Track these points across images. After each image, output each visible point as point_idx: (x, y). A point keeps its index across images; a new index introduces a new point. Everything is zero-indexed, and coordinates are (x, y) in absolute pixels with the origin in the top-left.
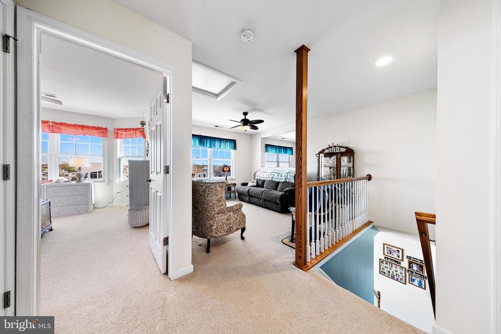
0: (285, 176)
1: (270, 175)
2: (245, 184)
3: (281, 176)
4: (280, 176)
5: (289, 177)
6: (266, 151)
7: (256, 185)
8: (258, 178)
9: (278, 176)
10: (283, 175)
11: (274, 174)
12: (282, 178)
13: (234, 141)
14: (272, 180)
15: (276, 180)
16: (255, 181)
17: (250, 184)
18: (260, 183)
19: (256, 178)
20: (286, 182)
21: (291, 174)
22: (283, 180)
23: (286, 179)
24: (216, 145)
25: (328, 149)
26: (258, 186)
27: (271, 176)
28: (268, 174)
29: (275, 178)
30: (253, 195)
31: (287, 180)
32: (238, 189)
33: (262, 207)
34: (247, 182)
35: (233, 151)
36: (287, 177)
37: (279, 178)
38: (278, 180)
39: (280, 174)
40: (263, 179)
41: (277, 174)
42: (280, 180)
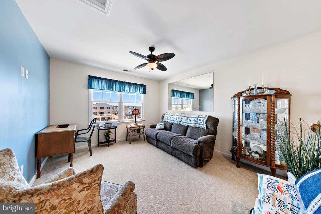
0: (194, 120)
1: (178, 118)
2: (153, 127)
3: (190, 120)
4: (188, 120)
5: (199, 122)
6: (173, 95)
7: (163, 128)
8: (166, 120)
9: (186, 120)
10: (192, 119)
11: (183, 117)
12: (191, 122)
13: (144, 86)
14: (180, 124)
16: (163, 123)
17: (158, 127)
18: (168, 126)
19: (164, 120)
20: (196, 127)
21: (202, 119)
22: (192, 125)
23: (195, 124)
24: (126, 90)
25: (248, 90)
26: (165, 129)
27: (179, 120)
28: (175, 117)
29: (183, 122)
30: (161, 140)
31: (197, 125)
32: (147, 131)
33: (171, 154)
34: (155, 124)
35: (142, 95)
36: (197, 121)
37: (188, 122)
38: (187, 125)
39: (189, 118)
40: (170, 121)
41: (185, 118)
42: (189, 124)
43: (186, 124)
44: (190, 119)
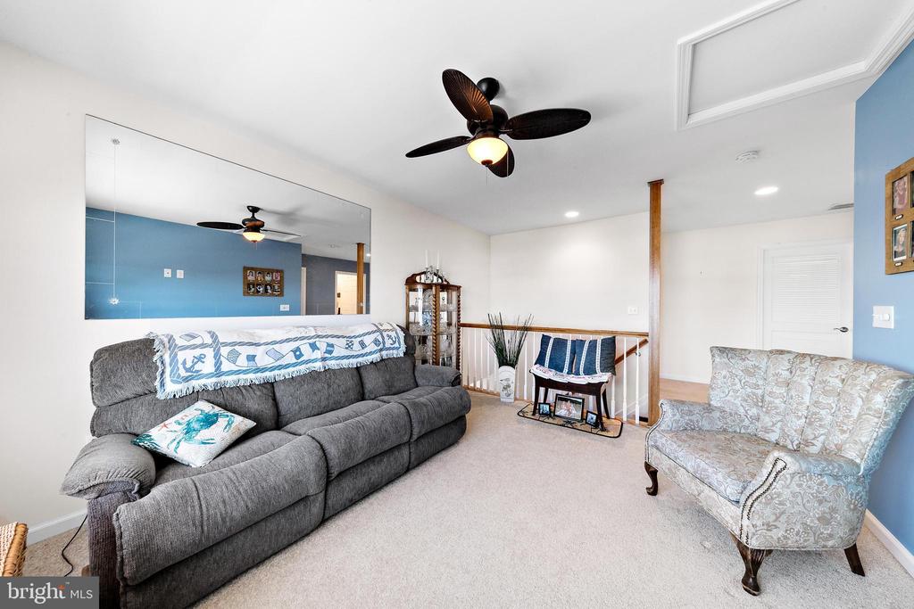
0: (376, 342)
1: (306, 350)
3: (363, 345)
4: (356, 346)
9: (349, 346)
10: (368, 340)
11: (331, 340)
12: (367, 350)
14: (327, 369)
15: (345, 363)
20: (382, 359)
21: (392, 335)
22: (372, 358)
23: (381, 351)
27: (317, 355)
28: (287, 348)
29: (338, 358)
31: (386, 353)
36: (384, 343)
37: (355, 353)
38: (354, 362)
39: (355, 337)
40: (257, 378)
41: (344, 341)
42: (360, 359)
43: (351, 360)
44: (359, 339)
